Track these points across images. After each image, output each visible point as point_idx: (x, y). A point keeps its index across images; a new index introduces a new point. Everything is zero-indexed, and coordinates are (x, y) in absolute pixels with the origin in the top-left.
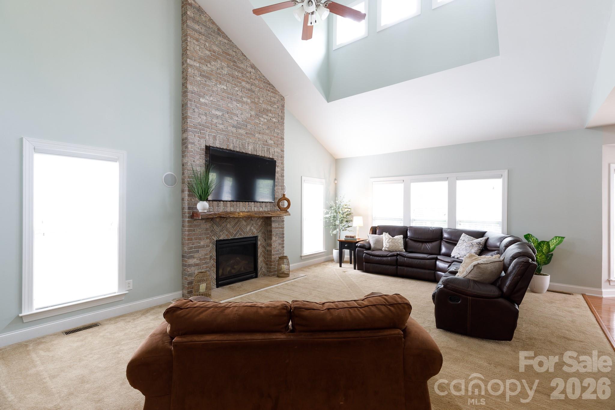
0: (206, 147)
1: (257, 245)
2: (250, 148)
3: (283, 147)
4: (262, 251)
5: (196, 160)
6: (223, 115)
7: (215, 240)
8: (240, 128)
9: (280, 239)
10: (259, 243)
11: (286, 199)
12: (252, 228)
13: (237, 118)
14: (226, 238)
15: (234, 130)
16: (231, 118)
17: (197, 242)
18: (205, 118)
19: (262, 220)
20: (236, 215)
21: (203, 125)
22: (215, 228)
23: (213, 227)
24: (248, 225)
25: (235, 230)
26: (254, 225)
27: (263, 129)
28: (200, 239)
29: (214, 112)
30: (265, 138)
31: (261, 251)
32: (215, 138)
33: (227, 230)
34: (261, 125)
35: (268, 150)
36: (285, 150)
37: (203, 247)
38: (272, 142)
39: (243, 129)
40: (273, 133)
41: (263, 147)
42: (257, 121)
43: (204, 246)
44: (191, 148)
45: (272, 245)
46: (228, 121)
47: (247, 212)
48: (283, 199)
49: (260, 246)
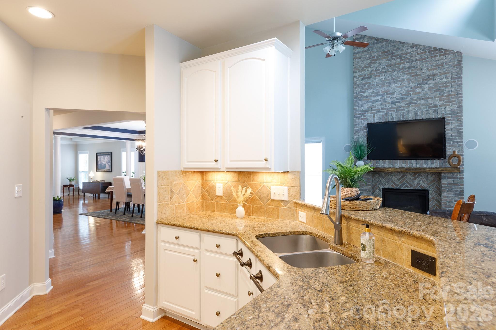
0: (368, 124)
1: (429, 198)
2: (410, 115)
3: (461, 103)
4: (436, 204)
5: (360, 135)
6: (382, 98)
7: (381, 187)
8: (399, 102)
9: (455, 196)
10: (430, 196)
11: (456, 156)
12: (421, 182)
13: (395, 96)
14: (391, 187)
15: (393, 105)
16: (390, 97)
18: (366, 105)
19: (434, 176)
20: (386, 170)
21: (365, 111)
22: (381, 179)
23: (379, 179)
24: (415, 179)
25: (401, 183)
26: (423, 180)
27: (428, 94)
28: (363, 185)
29: (374, 99)
30: (430, 102)
31: (434, 204)
32: (374, 116)
33: (392, 182)
34: (424, 92)
35: (435, 111)
36: (464, 104)
38: (441, 102)
39: (403, 102)
40: (442, 93)
41: (427, 110)
42: (419, 90)
44: (357, 128)
45: (443, 200)
46: (387, 100)
48: (453, 156)
49: (432, 200)
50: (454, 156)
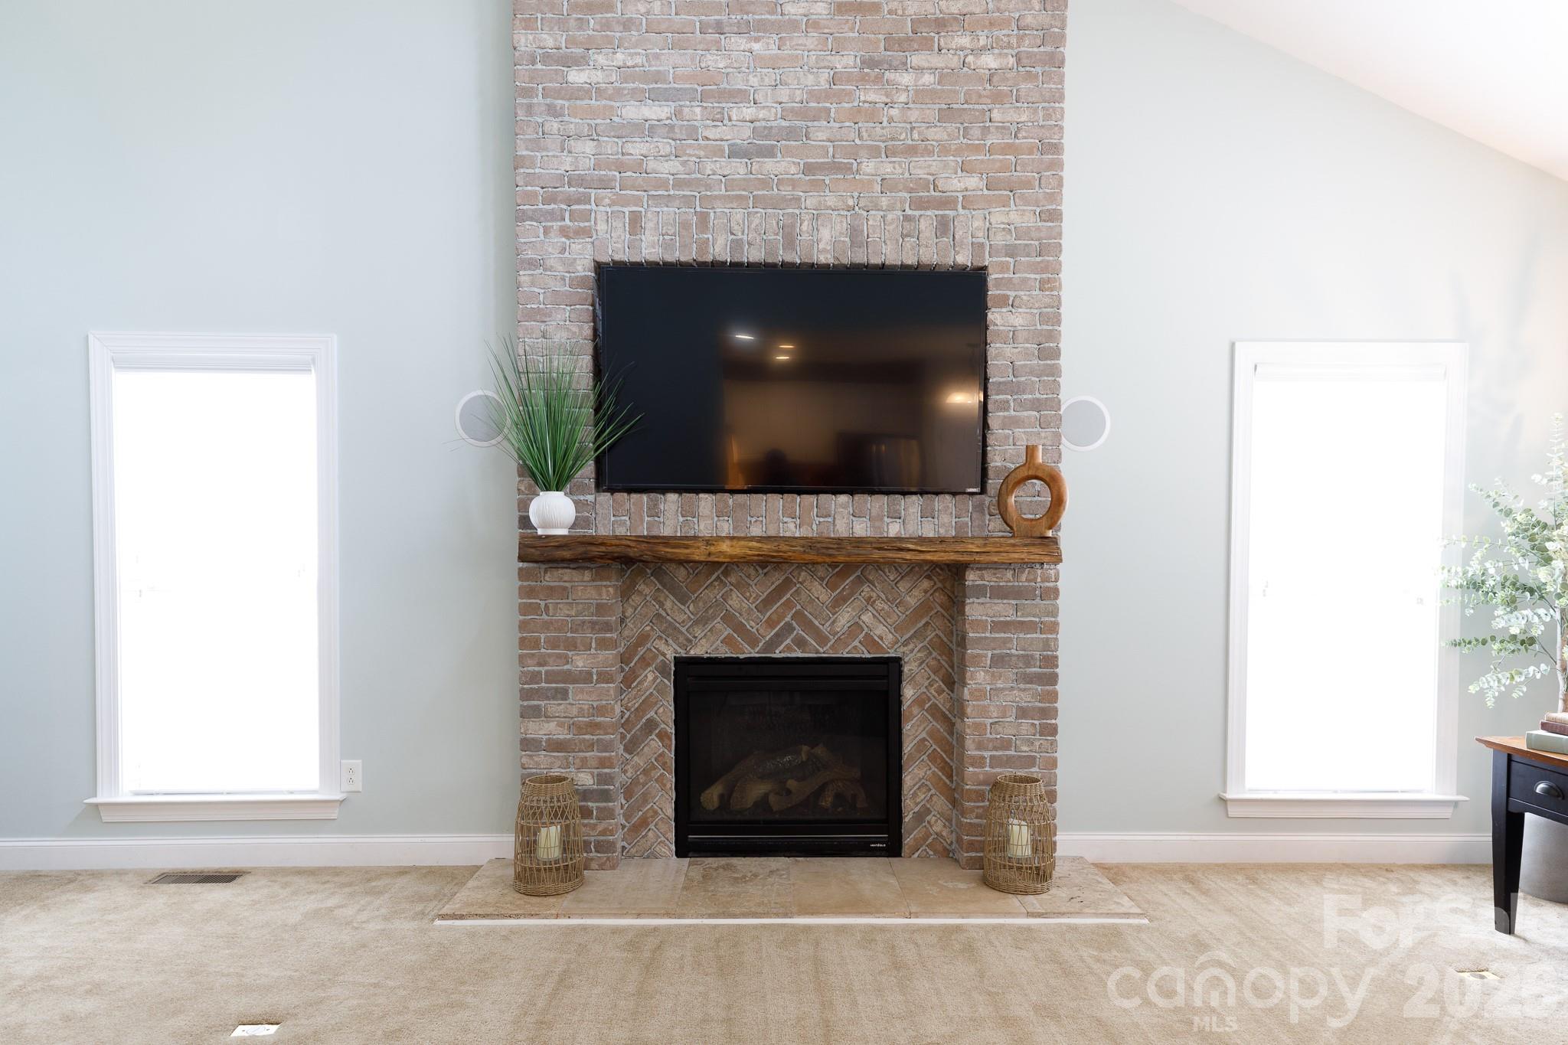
0: (600, 268)
1: (900, 703)
2: (826, 234)
3: (1055, 197)
4: (931, 734)
5: (550, 329)
6: (678, 113)
7: (670, 655)
8: (769, 153)
9: (1022, 686)
10: (908, 693)
11: (1040, 474)
12: (867, 618)
13: (749, 112)
14: (724, 652)
15: (738, 168)
16: (720, 119)
17: (559, 656)
18: (589, 147)
19: (926, 584)
20: (698, 554)
21: (581, 181)
22: (668, 605)
23: (661, 605)
24: (838, 602)
25: (771, 623)
26: (879, 605)
27: (912, 129)
28: (572, 645)
29: (632, 112)
30: (921, 173)
31: (924, 735)
32: (636, 223)
33: (728, 619)
34: (894, 112)
35: (943, 227)
36: (1070, 205)
37: (585, 677)
38: (973, 182)
39: (788, 152)
40: (976, 132)
41: (907, 218)
42: (872, 97)
43: (590, 674)
44: (533, 284)
45: (969, 710)
46: (707, 133)
47: (761, 539)
48: (1024, 473)
49: (915, 710)
50: (1031, 473)
